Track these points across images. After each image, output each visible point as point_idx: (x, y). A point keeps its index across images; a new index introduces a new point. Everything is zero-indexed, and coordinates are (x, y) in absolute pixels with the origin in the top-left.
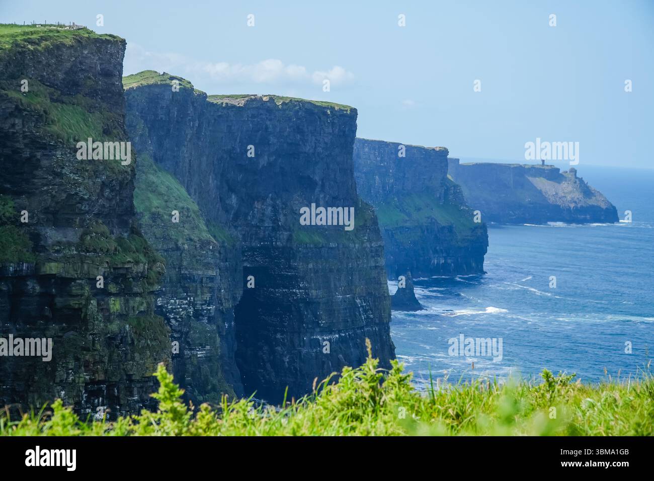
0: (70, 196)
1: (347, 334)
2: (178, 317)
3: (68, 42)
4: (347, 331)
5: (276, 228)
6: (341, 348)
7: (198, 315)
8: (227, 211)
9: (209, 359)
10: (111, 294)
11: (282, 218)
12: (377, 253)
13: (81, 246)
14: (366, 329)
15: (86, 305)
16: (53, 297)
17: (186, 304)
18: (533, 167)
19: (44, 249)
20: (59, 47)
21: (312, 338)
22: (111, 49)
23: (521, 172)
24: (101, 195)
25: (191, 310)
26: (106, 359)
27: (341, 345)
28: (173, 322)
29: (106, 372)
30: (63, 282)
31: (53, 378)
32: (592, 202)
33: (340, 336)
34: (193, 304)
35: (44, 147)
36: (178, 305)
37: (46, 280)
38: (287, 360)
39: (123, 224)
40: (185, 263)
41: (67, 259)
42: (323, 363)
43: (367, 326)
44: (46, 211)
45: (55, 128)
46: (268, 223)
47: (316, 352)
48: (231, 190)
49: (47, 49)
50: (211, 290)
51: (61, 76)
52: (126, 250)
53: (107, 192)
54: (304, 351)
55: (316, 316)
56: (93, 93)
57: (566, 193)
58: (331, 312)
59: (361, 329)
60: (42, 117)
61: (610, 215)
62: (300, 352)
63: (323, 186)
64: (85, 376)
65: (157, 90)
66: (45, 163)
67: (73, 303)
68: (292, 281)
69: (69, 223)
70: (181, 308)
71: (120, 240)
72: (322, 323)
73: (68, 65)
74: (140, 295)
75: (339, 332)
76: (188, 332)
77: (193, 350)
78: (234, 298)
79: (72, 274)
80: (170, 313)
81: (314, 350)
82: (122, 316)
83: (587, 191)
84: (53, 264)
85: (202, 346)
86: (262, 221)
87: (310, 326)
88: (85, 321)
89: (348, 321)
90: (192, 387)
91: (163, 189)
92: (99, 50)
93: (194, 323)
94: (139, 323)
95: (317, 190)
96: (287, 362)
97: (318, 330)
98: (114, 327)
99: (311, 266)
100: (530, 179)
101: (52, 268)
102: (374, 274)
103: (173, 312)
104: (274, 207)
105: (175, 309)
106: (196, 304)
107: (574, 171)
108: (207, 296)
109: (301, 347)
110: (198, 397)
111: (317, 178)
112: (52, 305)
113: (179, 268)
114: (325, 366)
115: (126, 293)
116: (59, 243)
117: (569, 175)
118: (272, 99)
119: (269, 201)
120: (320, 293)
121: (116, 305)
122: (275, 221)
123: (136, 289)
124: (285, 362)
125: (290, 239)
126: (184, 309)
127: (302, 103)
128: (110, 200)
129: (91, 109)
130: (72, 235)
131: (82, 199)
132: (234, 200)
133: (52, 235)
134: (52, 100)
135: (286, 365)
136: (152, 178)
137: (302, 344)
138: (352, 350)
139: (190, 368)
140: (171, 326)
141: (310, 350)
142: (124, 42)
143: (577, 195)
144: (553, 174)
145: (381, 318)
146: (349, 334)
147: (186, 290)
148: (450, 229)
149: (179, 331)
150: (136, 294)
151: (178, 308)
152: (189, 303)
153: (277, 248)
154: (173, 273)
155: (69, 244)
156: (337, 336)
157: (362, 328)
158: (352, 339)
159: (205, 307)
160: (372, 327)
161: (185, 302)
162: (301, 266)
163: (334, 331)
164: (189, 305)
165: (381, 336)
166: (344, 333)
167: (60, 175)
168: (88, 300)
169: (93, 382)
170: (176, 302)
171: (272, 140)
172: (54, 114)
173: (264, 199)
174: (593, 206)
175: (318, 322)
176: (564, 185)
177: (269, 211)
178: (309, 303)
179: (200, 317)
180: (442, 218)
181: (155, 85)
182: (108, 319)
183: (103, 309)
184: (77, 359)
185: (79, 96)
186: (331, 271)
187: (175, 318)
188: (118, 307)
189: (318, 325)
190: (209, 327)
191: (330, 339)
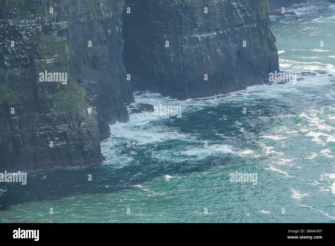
1: (225, 31)
2: (29, 33)
4: (225, 29)
6: (219, 44)
9: (57, 64)
14: (245, 26)
17: (35, 22)
21: (191, 36)
25: (40, 27)
27: (219, 41)
28: (25, 37)
33: (218, 34)
34: (42, 23)
36: (28, 24)
38: (172, 55)
42: (202, 57)
43: (246, 23)
47: (196, 48)
54: (185, 47)
55: (193, 18)
59: (240, 27)
62: (182, 49)
70: (31, 26)
72: (199, 24)
75: (217, 30)
76: (38, 44)
77: (42, 58)
80: (22, 31)
81: (194, 47)
85: (50, 55)
87: (189, 27)
89: (225, 21)
90: (42, 88)
93: (44, 37)
96: (173, 57)
97: (196, 29)
103: (24, 30)
105: (25, 27)
106: (44, 22)
109: (183, 44)
110: (47, 96)
114: (204, 59)
124: (170, 58)
126: (34, 27)
135: (172, 60)
137: (184, 42)
138: (231, 44)
140: (23, 41)
141: (191, 47)
146: (227, 32)
147: (34, 11)
149: (31, 45)
151: (28, 26)
152: (38, 22)
156: (215, 34)
157: (242, 25)
158: (231, 35)
159: (53, 24)
160: (251, 24)
161: (34, 21)
163: (211, 30)
164: (38, 23)
165: (259, 32)
166: (223, 30)
170: (26, 22)
175: (195, 23)
179: (50, 32)
187: (26, 35)
189: (196, 26)
190: (58, 39)
191: (208, 37)
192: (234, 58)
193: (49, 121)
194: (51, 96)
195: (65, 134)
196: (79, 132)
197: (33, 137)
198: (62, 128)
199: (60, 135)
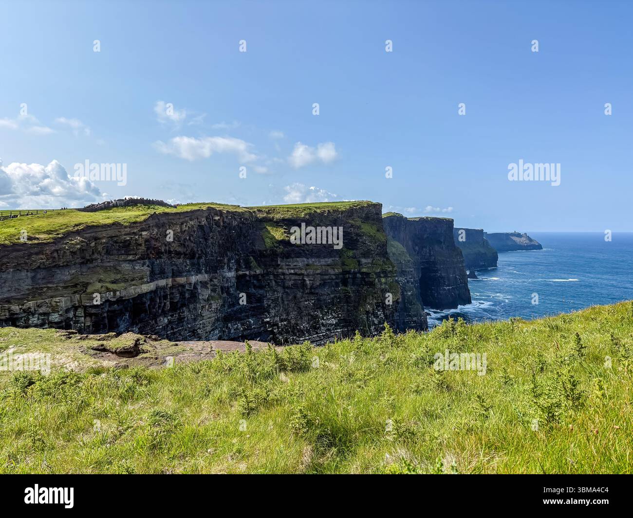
0: (368, 249)
3: (365, 205)
5: (430, 256)
7: (408, 282)
8: (415, 252)
9: (412, 295)
10: (382, 277)
11: (432, 252)
12: (462, 262)
13: (372, 263)
15: (375, 280)
16: (365, 278)
18: (512, 233)
19: (362, 265)
20: (363, 207)
21: (443, 288)
22: (378, 207)
23: (507, 235)
24: (377, 249)
25: (406, 281)
26: (381, 296)
27: (453, 290)
29: (381, 300)
30: (367, 274)
31: (365, 301)
32: (533, 243)
33: (452, 287)
35: (360, 236)
36: (402, 279)
37: (362, 273)
39: (384, 257)
40: (403, 267)
41: (368, 267)
42: (447, 295)
43: (461, 283)
44: (362, 254)
45: (363, 230)
46: (428, 254)
48: (417, 245)
49: (359, 208)
50: (412, 274)
51: (364, 215)
52: (386, 264)
53: (379, 248)
54: (441, 292)
55: (444, 281)
56: (373, 220)
57: (523, 241)
58: (449, 280)
60: (359, 227)
61: (539, 247)
63: (444, 243)
64: (375, 301)
65: (392, 217)
66: (360, 240)
67: (371, 280)
68: (436, 271)
69: (368, 257)
71: (383, 261)
73: (366, 212)
74: (390, 277)
76: (405, 287)
77: (407, 292)
78: (419, 277)
79: (370, 272)
80: (400, 282)
81: (444, 292)
82: (385, 283)
83: (530, 240)
84: (364, 269)
85: (410, 291)
86: (426, 254)
87: (442, 284)
88: (374, 285)
89: (454, 283)
91: (396, 246)
92: (374, 207)
93: (407, 284)
94: (390, 285)
95: (443, 244)
98: (383, 287)
99: (442, 266)
100: (511, 237)
101: (364, 270)
102: (462, 268)
104: (430, 251)
106: (407, 279)
107: (526, 234)
108: (410, 276)
111: (442, 240)
112: (365, 281)
113: (402, 268)
115: (386, 276)
116: (366, 263)
117: (525, 235)
118: (427, 218)
119: (428, 248)
120: (445, 274)
121: (383, 280)
122: (430, 254)
123: (389, 275)
125: (435, 259)
127: (436, 218)
128: (380, 250)
129: (373, 224)
130: (369, 260)
131: (372, 250)
132: (417, 248)
133: (363, 261)
134: (362, 222)
136: (392, 243)
137: (440, 290)
138: (456, 291)
139: (406, 297)
140: (400, 286)
142: (382, 205)
143: (527, 241)
144: (519, 235)
145: (464, 281)
147: (404, 275)
148: (485, 253)
150: (389, 277)
153: (431, 262)
154: (400, 270)
155: (369, 263)
157: (459, 285)
159: (410, 280)
162: (438, 266)
163: (450, 286)
164: (405, 279)
165: (465, 287)
166: (454, 286)
167: (365, 243)
168: (375, 279)
169: (377, 303)
171: (428, 230)
172: (362, 226)
173: (426, 247)
174: (533, 245)
176: (523, 238)
177: (428, 251)
178: (442, 277)
180: (482, 250)
181: (392, 216)
182: (381, 284)
183: (380, 281)
184: (373, 296)
185: (370, 221)
186: (448, 268)
188: (384, 280)
189: (445, 284)
190: (411, 286)
191: (449, 289)
192: (458, 296)
193: (410, 316)
194: (410, 307)
195: (415, 321)
196: (421, 321)
197: (404, 322)
198: (415, 319)
199: (413, 321)
